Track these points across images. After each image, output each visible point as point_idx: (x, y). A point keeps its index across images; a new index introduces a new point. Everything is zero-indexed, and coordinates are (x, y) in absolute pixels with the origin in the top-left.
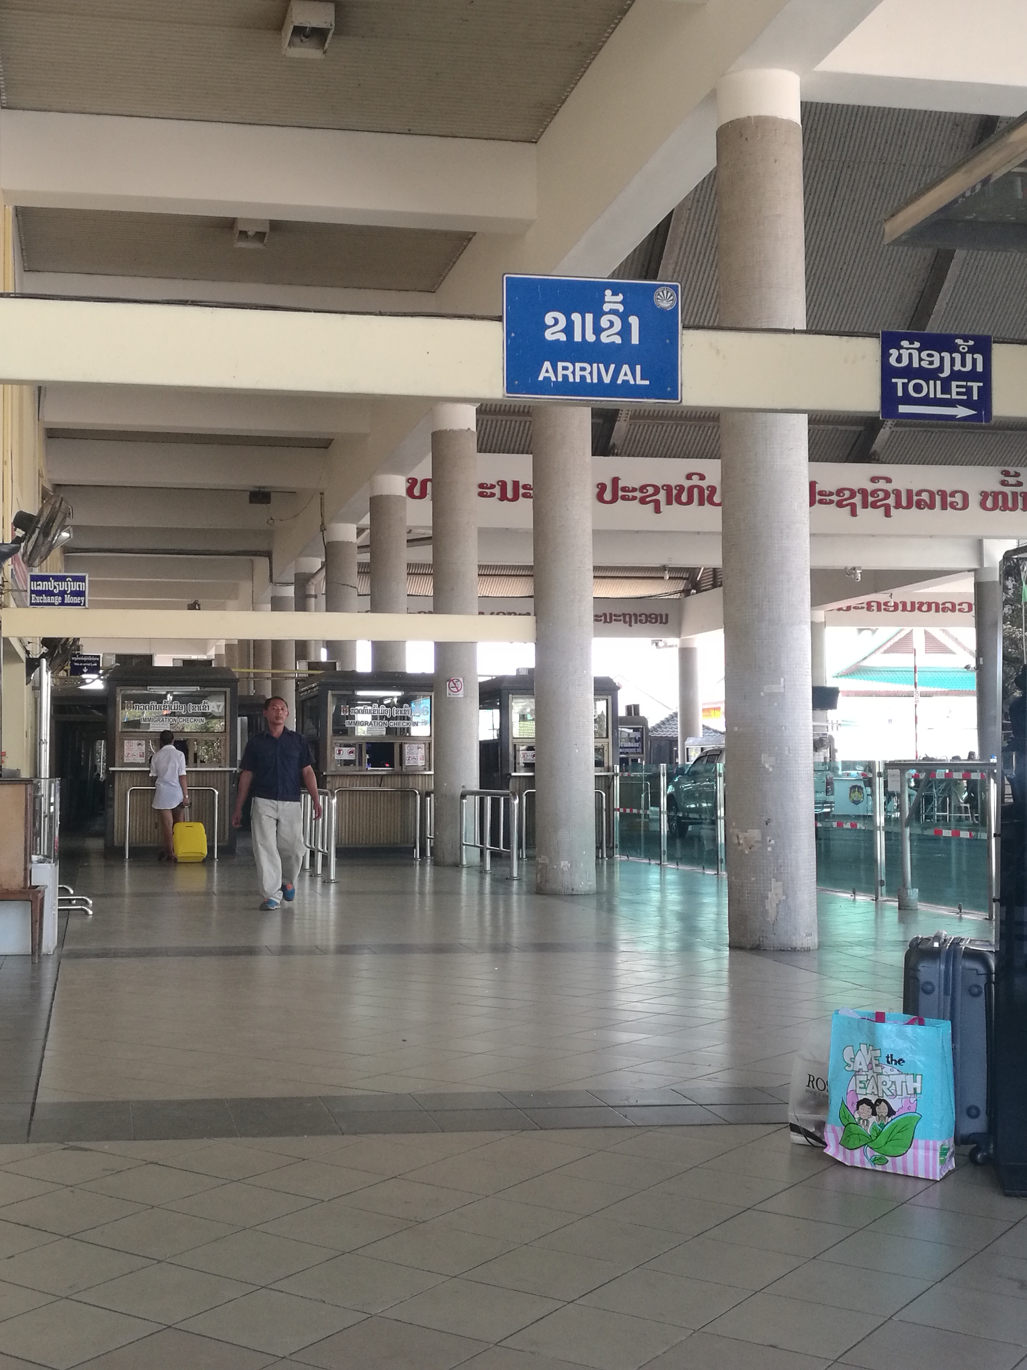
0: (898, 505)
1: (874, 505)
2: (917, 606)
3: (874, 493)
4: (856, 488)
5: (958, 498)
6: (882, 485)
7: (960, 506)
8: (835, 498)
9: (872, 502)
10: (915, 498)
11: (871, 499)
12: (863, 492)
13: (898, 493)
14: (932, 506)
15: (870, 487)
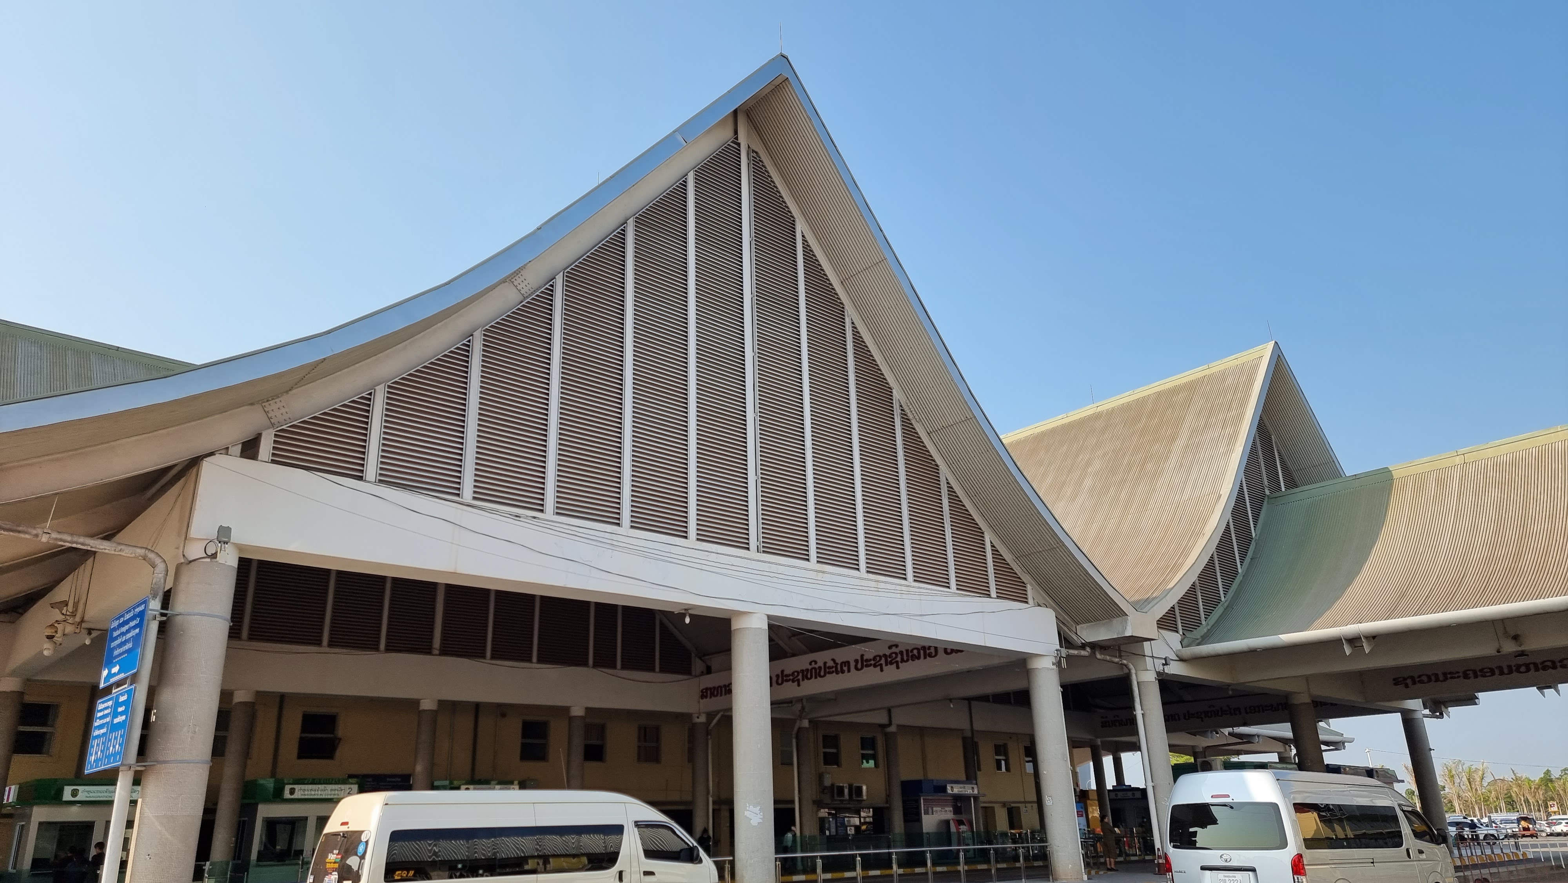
0: (903, 661)
1: (891, 663)
2: (1514, 668)
3: (890, 656)
4: (881, 654)
5: (932, 650)
6: (894, 649)
7: (933, 654)
8: (872, 662)
9: (890, 661)
10: (910, 654)
11: (889, 659)
12: (885, 656)
13: (901, 653)
14: (919, 658)
15: (888, 652)
